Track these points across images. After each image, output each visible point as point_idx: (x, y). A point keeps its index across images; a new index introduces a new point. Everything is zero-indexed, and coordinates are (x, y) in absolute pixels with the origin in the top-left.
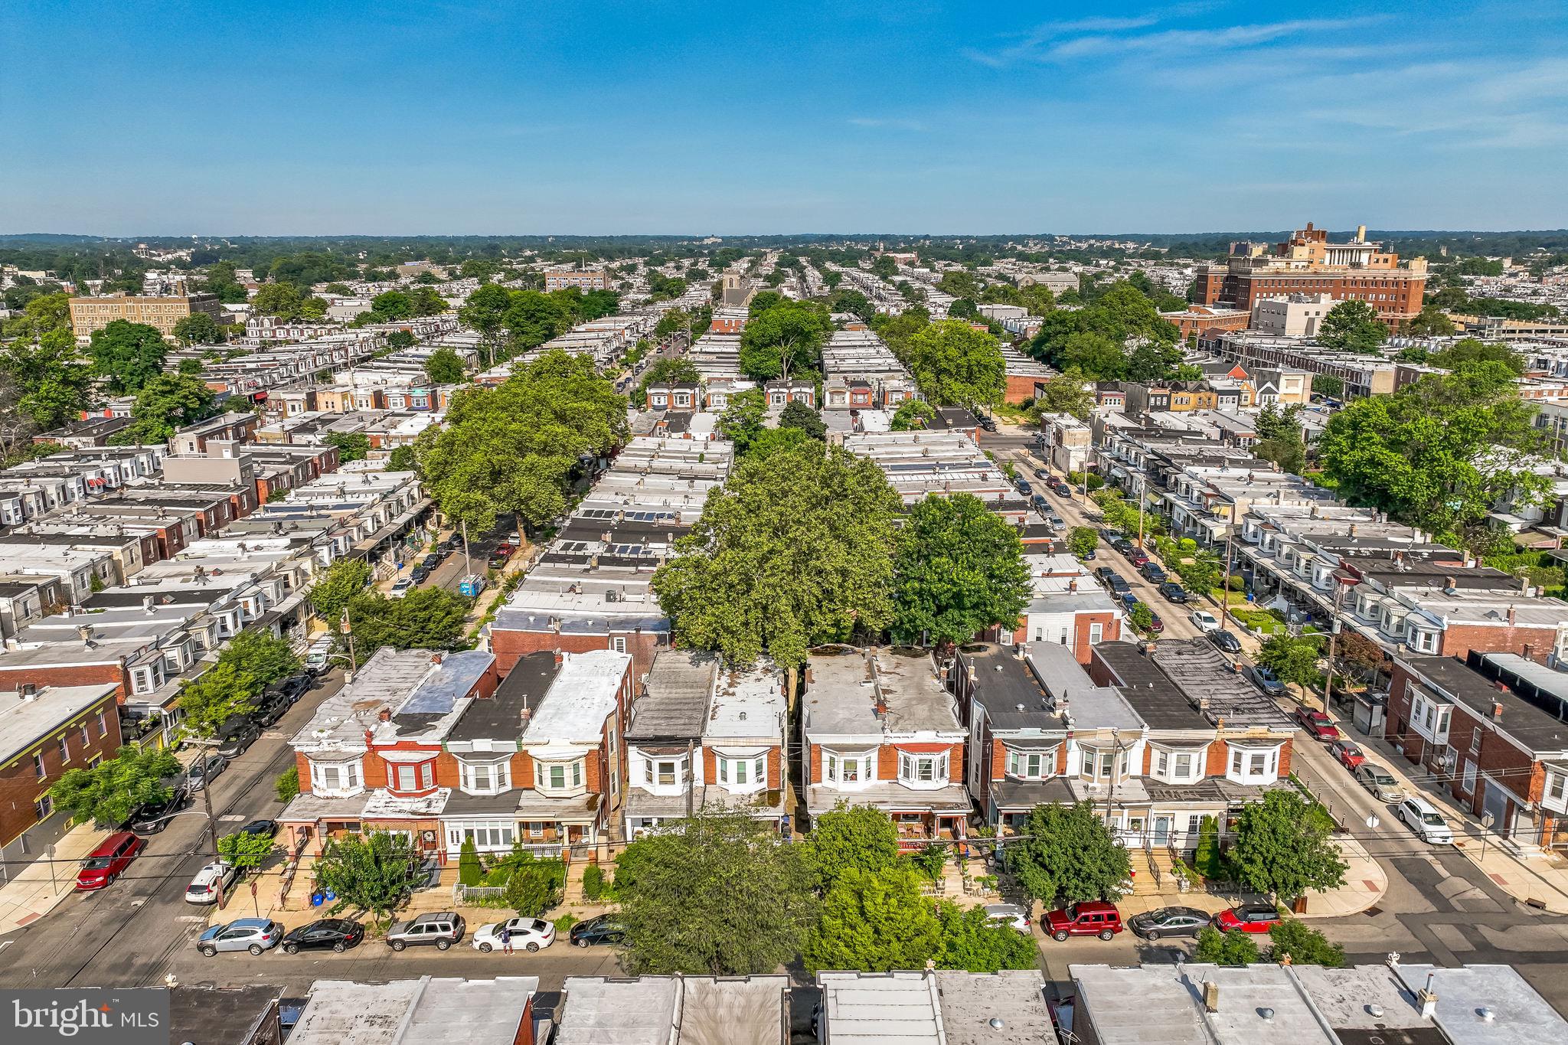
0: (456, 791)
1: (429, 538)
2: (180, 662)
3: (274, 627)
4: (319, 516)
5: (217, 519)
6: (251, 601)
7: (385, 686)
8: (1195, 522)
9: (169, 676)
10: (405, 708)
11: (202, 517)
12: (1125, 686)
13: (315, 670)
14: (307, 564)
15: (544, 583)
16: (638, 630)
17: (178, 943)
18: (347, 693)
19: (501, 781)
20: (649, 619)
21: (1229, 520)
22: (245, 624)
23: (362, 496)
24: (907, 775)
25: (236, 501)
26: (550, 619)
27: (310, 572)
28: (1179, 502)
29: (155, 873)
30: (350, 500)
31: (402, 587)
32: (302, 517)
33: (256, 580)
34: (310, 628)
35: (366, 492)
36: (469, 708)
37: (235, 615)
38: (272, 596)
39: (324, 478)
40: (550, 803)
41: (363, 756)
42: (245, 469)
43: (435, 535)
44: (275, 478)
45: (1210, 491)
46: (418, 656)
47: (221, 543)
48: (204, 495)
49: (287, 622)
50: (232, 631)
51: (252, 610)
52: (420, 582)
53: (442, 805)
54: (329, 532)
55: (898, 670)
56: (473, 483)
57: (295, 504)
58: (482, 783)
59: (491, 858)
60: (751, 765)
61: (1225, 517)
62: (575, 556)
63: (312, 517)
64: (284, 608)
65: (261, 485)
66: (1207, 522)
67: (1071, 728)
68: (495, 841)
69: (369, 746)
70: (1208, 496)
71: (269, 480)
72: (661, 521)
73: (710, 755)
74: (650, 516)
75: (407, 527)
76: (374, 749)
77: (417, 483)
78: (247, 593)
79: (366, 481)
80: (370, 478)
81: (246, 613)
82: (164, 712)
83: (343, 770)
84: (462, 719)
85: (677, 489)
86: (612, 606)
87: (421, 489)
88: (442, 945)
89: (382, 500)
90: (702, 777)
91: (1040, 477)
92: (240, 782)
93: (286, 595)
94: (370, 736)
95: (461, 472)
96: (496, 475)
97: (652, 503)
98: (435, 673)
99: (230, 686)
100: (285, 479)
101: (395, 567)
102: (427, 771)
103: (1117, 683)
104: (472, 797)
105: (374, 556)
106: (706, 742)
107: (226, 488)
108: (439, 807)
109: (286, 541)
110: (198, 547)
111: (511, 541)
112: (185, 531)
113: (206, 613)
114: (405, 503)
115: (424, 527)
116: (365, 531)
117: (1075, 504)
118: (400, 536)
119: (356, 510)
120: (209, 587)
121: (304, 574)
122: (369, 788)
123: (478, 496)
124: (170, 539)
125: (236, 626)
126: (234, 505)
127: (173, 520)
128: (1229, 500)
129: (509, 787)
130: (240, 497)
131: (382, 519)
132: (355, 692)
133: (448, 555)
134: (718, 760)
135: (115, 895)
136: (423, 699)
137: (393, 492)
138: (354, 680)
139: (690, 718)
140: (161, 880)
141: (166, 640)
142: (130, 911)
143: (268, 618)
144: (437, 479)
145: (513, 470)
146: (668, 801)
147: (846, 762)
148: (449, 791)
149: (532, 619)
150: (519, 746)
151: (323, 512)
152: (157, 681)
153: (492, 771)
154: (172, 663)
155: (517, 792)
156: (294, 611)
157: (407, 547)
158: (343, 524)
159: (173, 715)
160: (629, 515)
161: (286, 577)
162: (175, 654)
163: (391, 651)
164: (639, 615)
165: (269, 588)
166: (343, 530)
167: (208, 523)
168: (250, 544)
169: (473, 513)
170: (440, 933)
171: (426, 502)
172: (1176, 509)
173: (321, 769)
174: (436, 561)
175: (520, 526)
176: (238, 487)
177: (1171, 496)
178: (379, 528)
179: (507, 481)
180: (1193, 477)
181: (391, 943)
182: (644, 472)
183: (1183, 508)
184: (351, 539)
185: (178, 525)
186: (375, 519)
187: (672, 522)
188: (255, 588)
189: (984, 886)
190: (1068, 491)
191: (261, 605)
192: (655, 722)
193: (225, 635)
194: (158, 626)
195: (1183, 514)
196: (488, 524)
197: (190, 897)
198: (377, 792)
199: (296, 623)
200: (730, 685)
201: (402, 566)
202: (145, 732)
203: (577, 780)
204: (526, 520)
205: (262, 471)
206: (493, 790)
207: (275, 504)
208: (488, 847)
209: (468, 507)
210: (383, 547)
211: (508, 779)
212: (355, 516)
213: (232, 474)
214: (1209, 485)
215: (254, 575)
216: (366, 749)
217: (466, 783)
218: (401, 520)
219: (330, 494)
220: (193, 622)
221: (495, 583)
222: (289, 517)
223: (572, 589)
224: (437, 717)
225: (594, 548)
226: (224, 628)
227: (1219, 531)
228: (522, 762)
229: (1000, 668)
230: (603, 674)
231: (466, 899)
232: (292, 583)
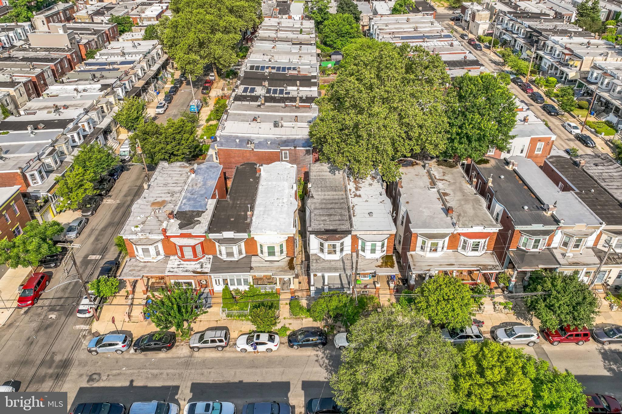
0: (215, 257)
1: (169, 76)
2: (53, 164)
3: (100, 137)
4: (114, 69)
5: (62, 68)
6: (86, 124)
7: (166, 189)
8: (556, 69)
9: (49, 172)
10: (180, 207)
11: (54, 68)
12: (577, 191)
13: (125, 160)
14: (111, 99)
15: (239, 115)
16: (295, 147)
17: (76, 346)
18: (146, 195)
19: (240, 252)
20: (299, 139)
21: (578, 69)
22: (85, 137)
23: (134, 56)
24: (464, 248)
25: (70, 57)
26: (249, 141)
27: (114, 103)
28: (546, 57)
29: (58, 295)
30: (129, 58)
31: (161, 107)
32: (104, 70)
33: (87, 112)
34: (118, 133)
35: (136, 53)
36: (216, 208)
37: (78, 134)
38: (96, 119)
39: (114, 44)
40: (268, 264)
41: (162, 240)
42: (71, 39)
43: (173, 75)
44: (88, 43)
45: (566, 52)
46: (180, 167)
47: (66, 87)
48: (54, 55)
49: (106, 132)
50: (78, 142)
51: (87, 129)
52: (170, 103)
53: (209, 266)
54: (120, 79)
55: (446, 178)
56: (190, 49)
57: (100, 61)
58: (230, 254)
59: (237, 291)
60: (379, 244)
61: (576, 67)
62: (251, 96)
63: (110, 70)
64: (103, 125)
65: (82, 48)
66: (565, 69)
67: (561, 225)
68: (239, 283)
69: (165, 235)
70: (566, 54)
71: (85, 45)
72: (290, 72)
73: (355, 239)
74: (284, 69)
75: (159, 71)
76: (168, 237)
77: (160, 46)
78: (83, 119)
79: (134, 46)
80: (136, 44)
81: (84, 130)
82: (50, 195)
83: (152, 249)
84: (214, 216)
85: (293, 51)
86: (278, 130)
87: (162, 49)
88: (220, 349)
89: (144, 58)
90: (350, 248)
91: (464, 38)
92: (97, 233)
93: (103, 117)
94: (165, 231)
95: (184, 43)
96: (201, 45)
97: (282, 60)
98: (193, 180)
99: (82, 181)
100: (93, 43)
101: (155, 94)
102: (199, 249)
103: (573, 190)
104: (225, 261)
105: (144, 89)
106: (353, 233)
107: (63, 50)
108: (207, 268)
109: (98, 86)
110: (54, 89)
111: (211, 78)
112: (46, 76)
113: (63, 134)
114: (156, 58)
115: (166, 70)
116: (138, 75)
117: (485, 54)
118: (156, 77)
119: (132, 65)
120: (62, 117)
121: (111, 104)
122: (167, 255)
123: (193, 56)
124: (39, 81)
125: (80, 139)
126: (69, 59)
127: (38, 71)
128: (580, 58)
129: (244, 255)
130: (71, 55)
131: (146, 68)
132: (151, 195)
133: (180, 86)
134: (360, 242)
135: (39, 310)
136: (189, 200)
137: (149, 53)
138: (149, 186)
139: (341, 215)
140: (63, 300)
141: (43, 153)
142: (48, 322)
143: (96, 132)
144: (171, 46)
145: (210, 42)
146: (333, 263)
147: (432, 243)
148: (211, 256)
149: (238, 141)
150: (249, 235)
151: (116, 66)
152: (42, 178)
153: (235, 249)
154: (49, 166)
155: (248, 257)
156: (109, 126)
157: (159, 82)
158: (126, 74)
159: (54, 195)
160: (273, 68)
161: (102, 107)
162: (49, 161)
163: (165, 164)
164: (294, 137)
165: (93, 115)
166: (127, 78)
167: (57, 70)
168: (80, 88)
169: (192, 66)
170: (218, 344)
171: (166, 57)
172: (544, 60)
173: (140, 248)
174: (175, 90)
175: (215, 70)
176: (70, 50)
177: (541, 53)
178: (145, 73)
179: (208, 47)
180: (556, 43)
181: (192, 348)
182: (274, 40)
183: (548, 60)
184: (132, 82)
185: (42, 74)
186: (143, 69)
187: (295, 72)
188: (86, 117)
189: (505, 308)
190: (481, 47)
191: (91, 125)
192: (323, 218)
193: (75, 144)
194: (38, 145)
195: (549, 63)
196: (199, 70)
197: (79, 315)
198: (172, 258)
199: (111, 132)
200: (357, 189)
201: (158, 93)
202: (41, 207)
203: (282, 252)
204: (217, 68)
205: (81, 39)
206: (236, 257)
207: (90, 61)
208: (235, 287)
209: (189, 63)
210: (148, 84)
211: (244, 251)
212: (132, 68)
213: (65, 43)
214: (566, 48)
215: (85, 109)
216: (163, 237)
217: (221, 254)
218: (155, 68)
219: (117, 54)
220: (57, 140)
221: (206, 103)
222: (98, 70)
223: (255, 119)
224: (199, 214)
225: (260, 91)
226: (74, 141)
227: (572, 74)
228: (251, 243)
229: (502, 177)
230: (284, 180)
231: (228, 316)
232: (105, 110)
